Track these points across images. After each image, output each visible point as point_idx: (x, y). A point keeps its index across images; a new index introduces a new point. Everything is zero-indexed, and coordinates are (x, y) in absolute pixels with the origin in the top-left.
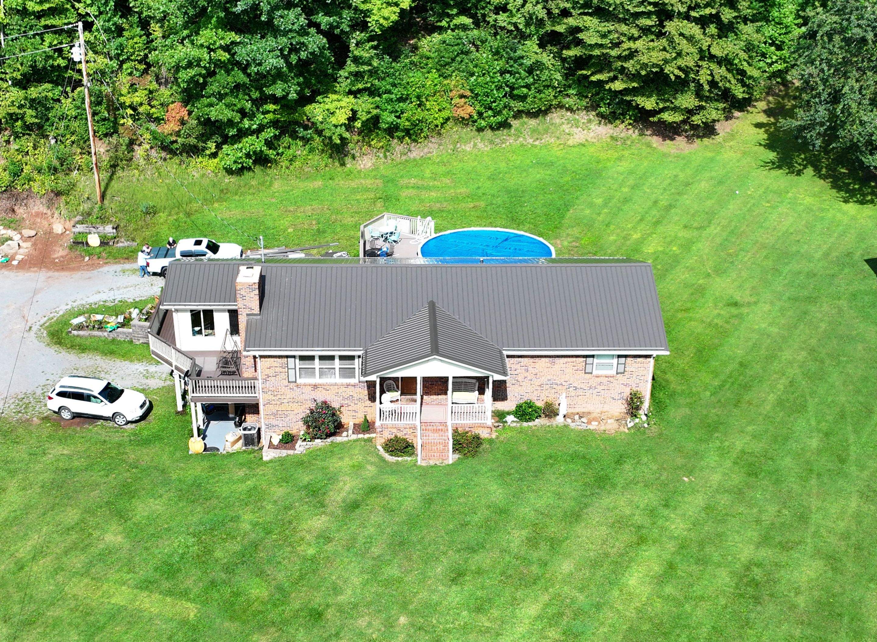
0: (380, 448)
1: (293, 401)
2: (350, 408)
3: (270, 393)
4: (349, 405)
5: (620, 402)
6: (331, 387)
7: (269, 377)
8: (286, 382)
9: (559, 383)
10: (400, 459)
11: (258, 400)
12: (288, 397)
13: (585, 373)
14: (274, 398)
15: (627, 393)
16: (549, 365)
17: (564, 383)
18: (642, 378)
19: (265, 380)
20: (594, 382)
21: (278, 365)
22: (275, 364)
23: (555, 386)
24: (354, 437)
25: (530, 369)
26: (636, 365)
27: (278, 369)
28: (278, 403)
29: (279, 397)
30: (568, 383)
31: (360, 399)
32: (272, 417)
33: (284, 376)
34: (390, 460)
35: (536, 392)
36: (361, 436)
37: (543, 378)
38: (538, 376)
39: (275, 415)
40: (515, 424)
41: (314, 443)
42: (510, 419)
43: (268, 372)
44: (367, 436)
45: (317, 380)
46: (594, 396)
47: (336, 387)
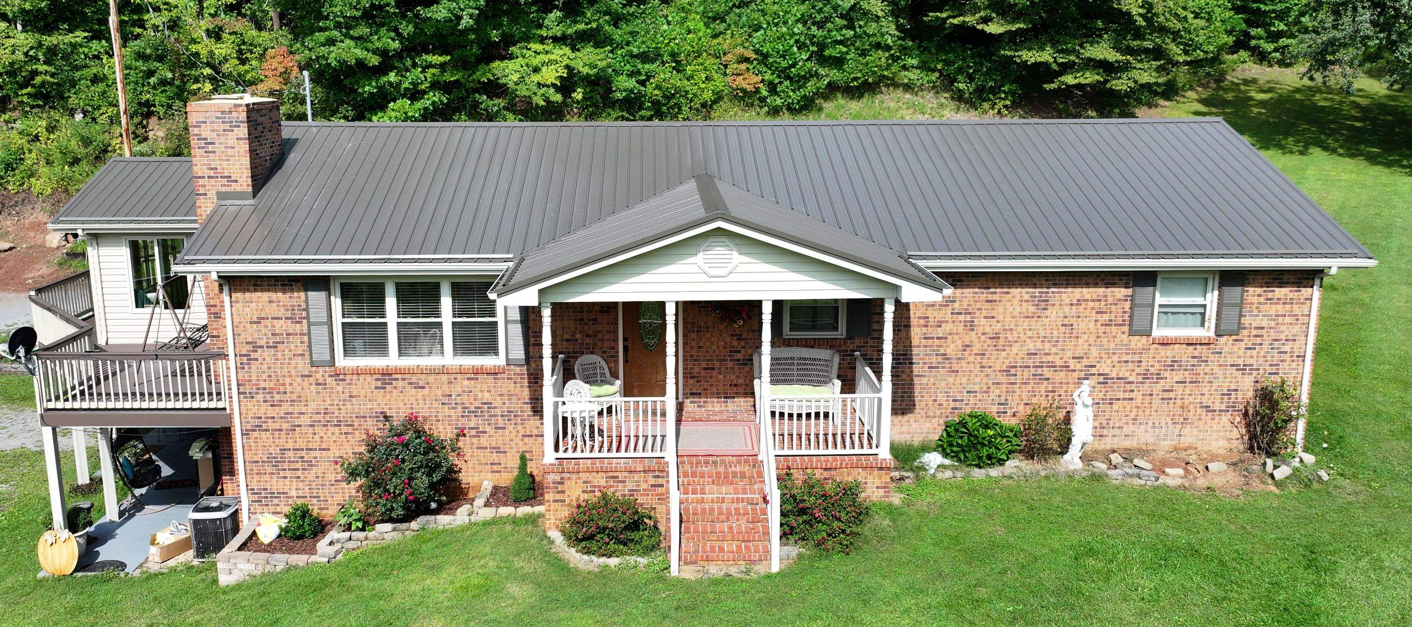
0: (555, 535)
1: (326, 418)
2: (484, 441)
3: (260, 397)
4: (480, 433)
5: (1225, 419)
6: (431, 378)
7: (256, 347)
8: (303, 365)
9: (1059, 363)
10: (614, 561)
11: (230, 417)
12: (312, 407)
13: (1132, 333)
14: (271, 412)
15: (1246, 388)
16: (1032, 309)
17: (1072, 364)
18: (1287, 348)
19: (246, 360)
20: (1154, 359)
21: (281, 313)
22: (273, 310)
23: (1047, 373)
24: (487, 513)
25: (980, 321)
26: (1273, 310)
27: (281, 326)
28: (285, 426)
29: (286, 407)
30: (1085, 362)
31: (510, 415)
32: (269, 469)
33: (297, 345)
34: (581, 566)
35: (995, 392)
36: (506, 511)
37: (1015, 349)
38: (1001, 342)
39: (277, 463)
40: (948, 474)
41: (371, 534)
42: (933, 459)
43: (252, 332)
44: (524, 510)
45: (393, 359)
46: (1156, 401)
47: (444, 378)
